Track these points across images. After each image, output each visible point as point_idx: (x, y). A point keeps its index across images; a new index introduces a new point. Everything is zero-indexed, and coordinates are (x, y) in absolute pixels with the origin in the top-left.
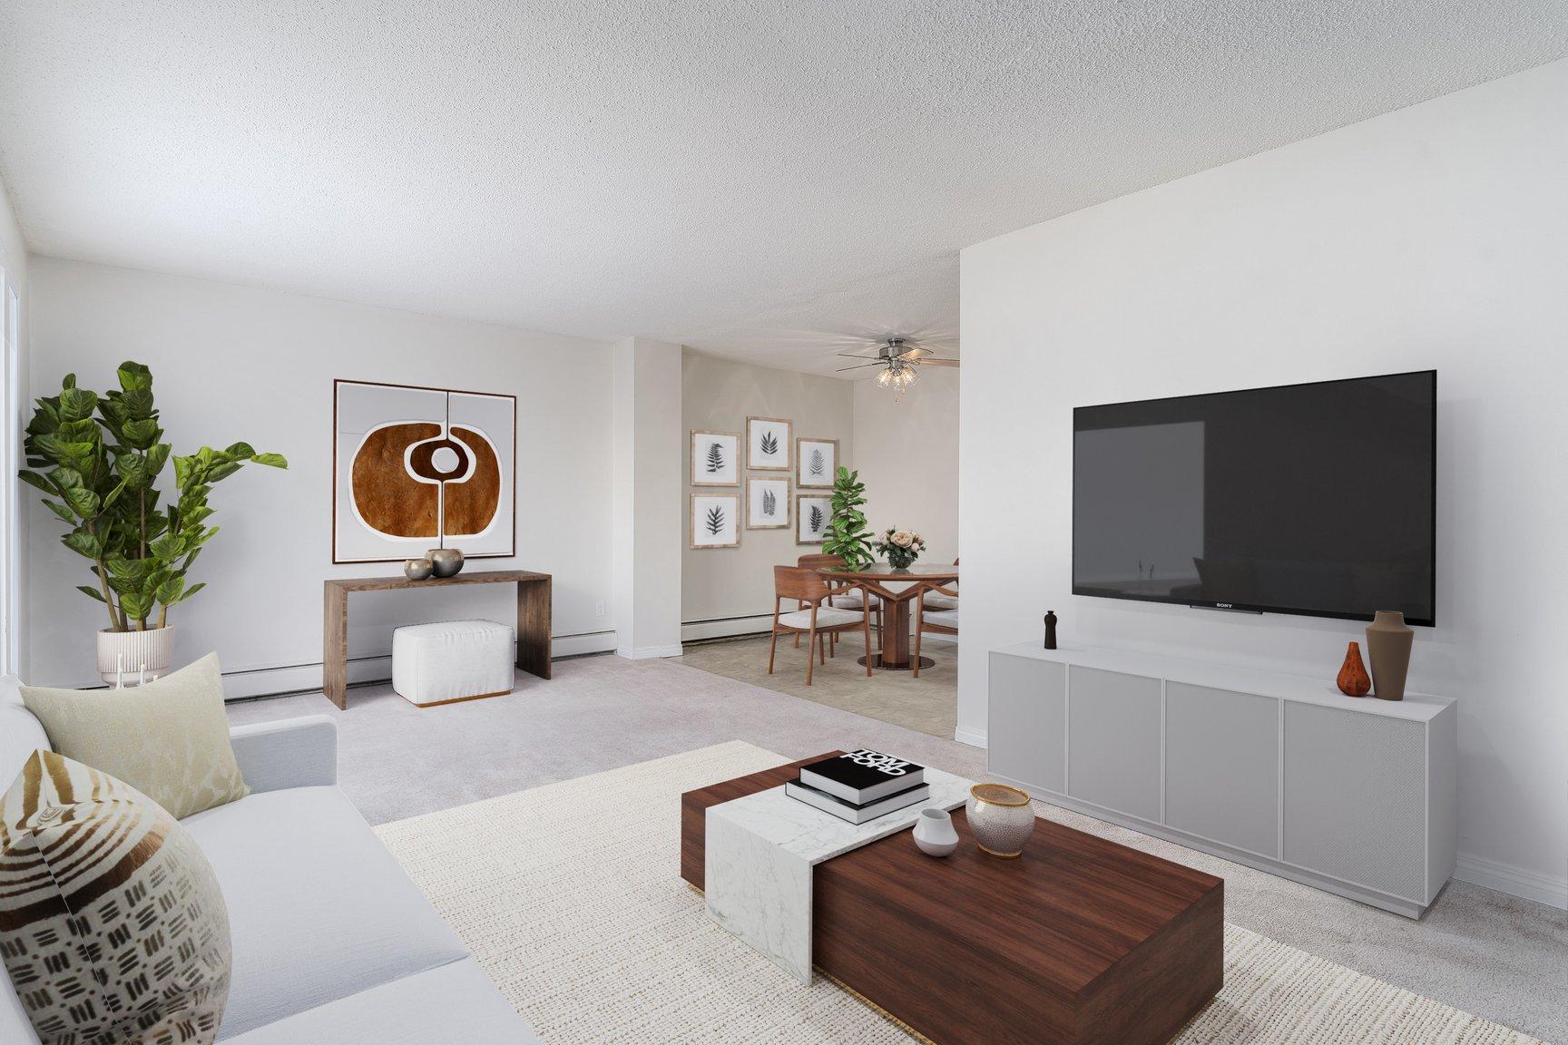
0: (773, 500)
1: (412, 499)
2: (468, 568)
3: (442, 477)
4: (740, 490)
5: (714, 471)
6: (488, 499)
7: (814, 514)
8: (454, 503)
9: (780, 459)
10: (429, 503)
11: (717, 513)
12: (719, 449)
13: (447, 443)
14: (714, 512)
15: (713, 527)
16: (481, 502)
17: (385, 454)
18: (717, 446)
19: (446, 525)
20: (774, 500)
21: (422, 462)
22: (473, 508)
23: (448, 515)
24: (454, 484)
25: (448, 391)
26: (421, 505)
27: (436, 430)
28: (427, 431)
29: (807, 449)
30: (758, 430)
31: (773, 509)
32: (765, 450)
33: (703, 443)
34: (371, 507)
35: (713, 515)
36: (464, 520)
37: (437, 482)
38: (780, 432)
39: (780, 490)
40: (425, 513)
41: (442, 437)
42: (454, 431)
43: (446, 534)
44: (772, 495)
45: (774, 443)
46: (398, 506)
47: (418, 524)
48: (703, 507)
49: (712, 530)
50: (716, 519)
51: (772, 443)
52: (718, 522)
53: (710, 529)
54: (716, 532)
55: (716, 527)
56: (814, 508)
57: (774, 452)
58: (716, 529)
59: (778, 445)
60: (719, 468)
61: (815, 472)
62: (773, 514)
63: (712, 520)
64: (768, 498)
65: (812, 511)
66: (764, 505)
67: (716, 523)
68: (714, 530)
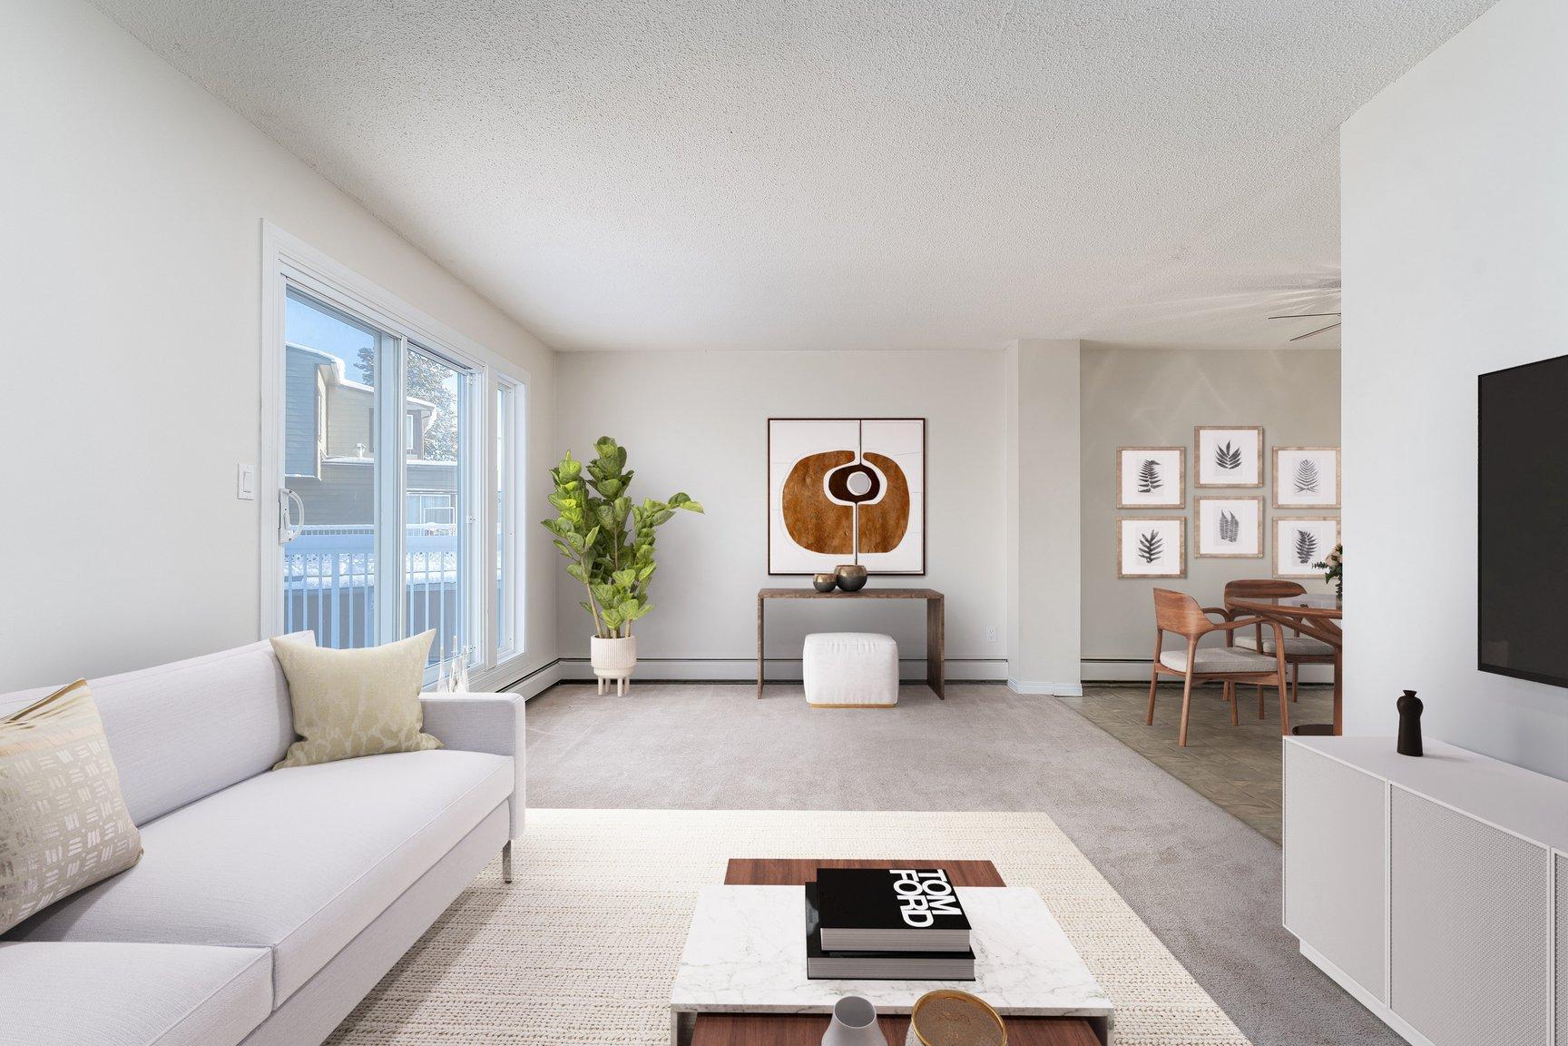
0: (1235, 523)
1: (830, 520)
3: (856, 499)
4: (1185, 514)
5: (1148, 491)
6: (898, 519)
7: (1303, 541)
8: (867, 523)
9: (1248, 472)
10: (845, 523)
11: (1152, 539)
12: (1155, 466)
13: (860, 468)
14: (1149, 538)
15: (1147, 555)
16: (892, 522)
17: (808, 480)
18: (1153, 463)
19: (860, 543)
20: (1237, 523)
21: (839, 487)
22: (884, 527)
23: (862, 534)
24: (868, 506)
25: (861, 419)
26: (838, 524)
27: (850, 456)
28: (843, 458)
29: (1288, 463)
30: (1210, 442)
31: (1236, 535)
32: (1222, 463)
33: (1132, 462)
34: (797, 527)
35: (1147, 540)
36: (876, 539)
37: (852, 504)
38: (1247, 443)
39: (1247, 513)
40: (841, 533)
41: (856, 462)
42: (867, 456)
43: (860, 552)
44: (1233, 517)
45: (1236, 455)
46: (819, 528)
47: (836, 542)
48: (1133, 532)
49: (1147, 558)
50: (1151, 545)
51: (1233, 455)
52: (1154, 549)
53: (1144, 556)
54: (1151, 560)
55: (1151, 555)
56: (1302, 534)
57: (1236, 466)
58: (1152, 557)
59: (1242, 458)
60: (1154, 487)
61: (1302, 489)
62: (1235, 540)
63: (1145, 546)
64: (1227, 522)
65: (1298, 536)
66: (1222, 530)
67: (1151, 550)
68: (1150, 558)
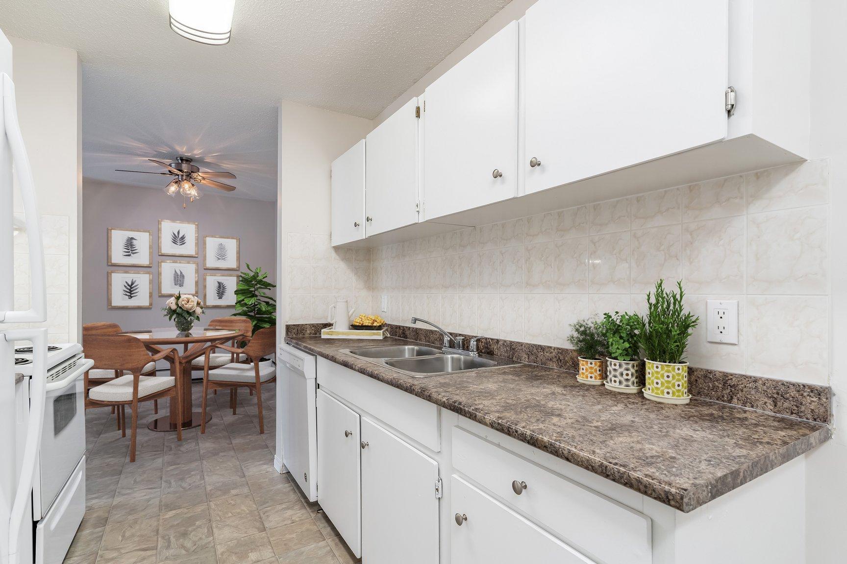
4: (152, 269)
5: (129, 255)
7: (219, 287)
9: (189, 248)
11: (132, 284)
12: (134, 241)
15: (128, 294)
18: (132, 238)
20: (183, 276)
29: (212, 244)
30: (167, 229)
31: (183, 283)
32: (175, 242)
33: (118, 238)
35: (129, 285)
38: (189, 231)
39: (189, 270)
44: (181, 273)
45: (183, 238)
48: (119, 281)
49: (128, 296)
50: (131, 288)
51: (181, 238)
52: (133, 291)
53: (126, 295)
54: (132, 297)
55: (131, 294)
56: (219, 283)
57: (183, 244)
58: (132, 295)
59: (187, 240)
60: (133, 253)
61: (219, 259)
62: (182, 286)
63: (128, 289)
64: (178, 275)
65: (217, 285)
66: (175, 280)
67: (132, 291)
68: (130, 296)
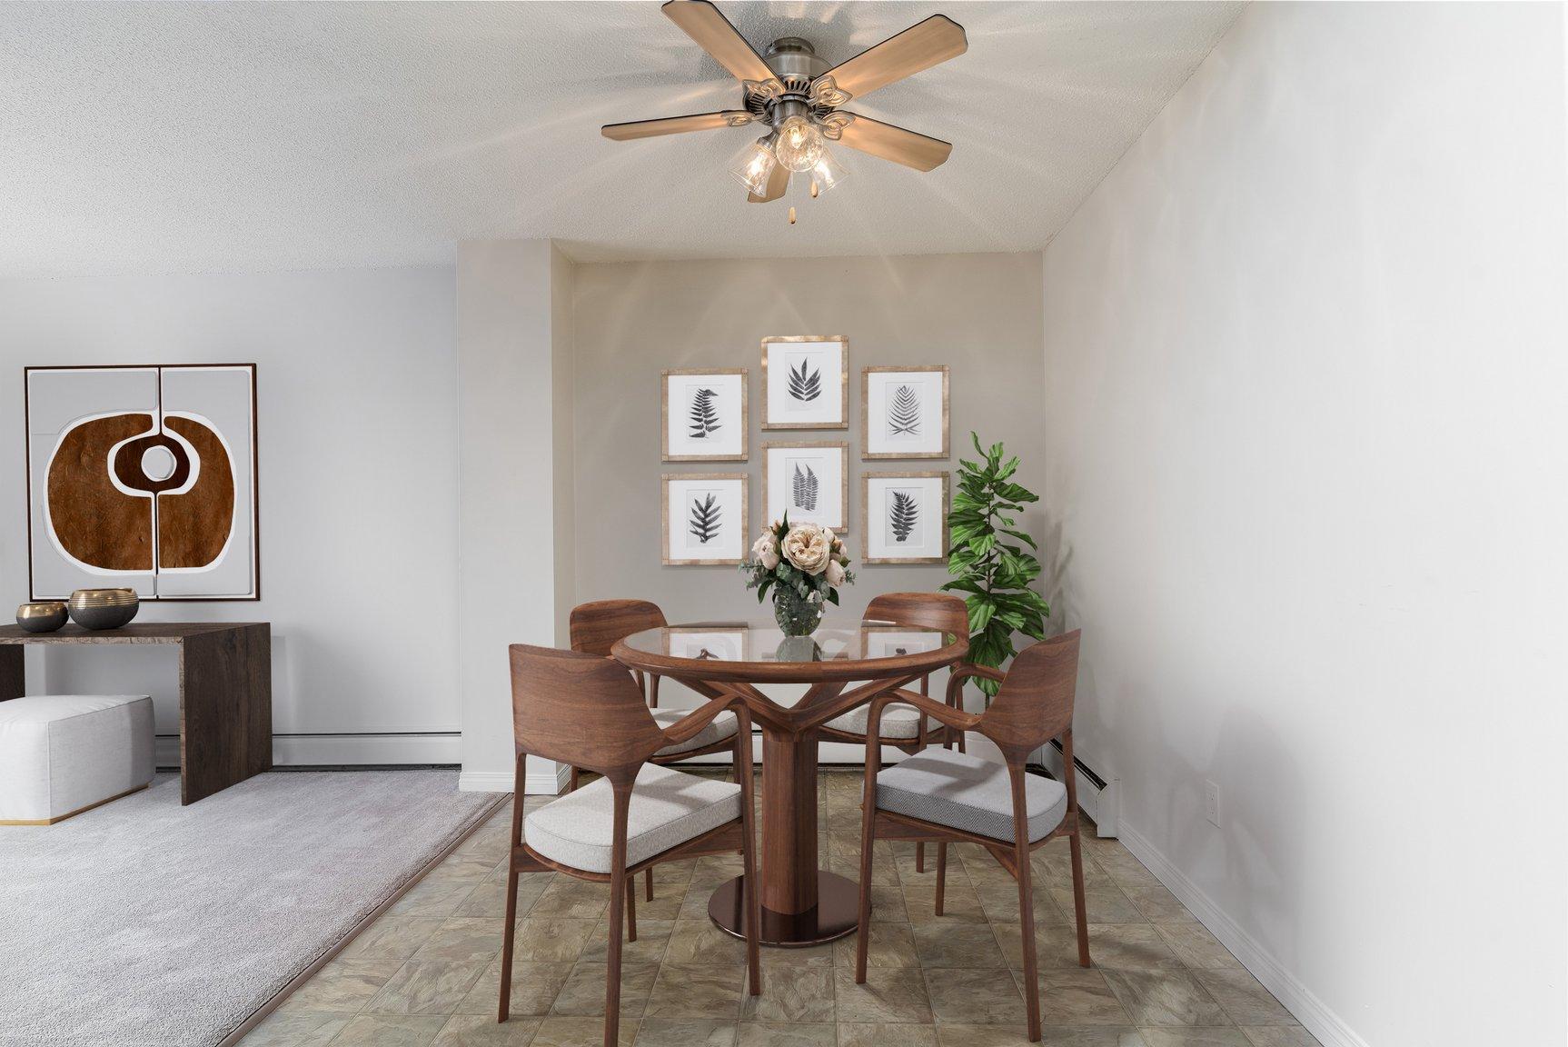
0: (813, 481)
1: (118, 518)
2: (144, 616)
3: (155, 487)
4: (748, 466)
5: (701, 435)
6: (217, 515)
7: (899, 508)
8: (172, 522)
9: (828, 408)
10: (139, 523)
11: (708, 506)
12: (711, 398)
13: (161, 440)
14: (704, 506)
15: (701, 531)
16: (208, 521)
17: (85, 459)
18: (708, 393)
19: (162, 553)
20: (816, 483)
21: (130, 469)
22: (197, 529)
23: (164, 539)
24: (171, 497)
25: (159, 367)
26: (130, 525)
27: (146, 422)
28: (135, 425)
29: (882, 387)
30: (782, 358)
31: (814, 499)
32: (796, 393)
33: (681, 391)
34: (70, 529)
35: (701, 509)
36: (185, 547)
37: (149, 494)
38: (827, 359)
39: (828, 464)
40: (134, 537)
41: (154, 432)
42: (170, 422)
43: (163, 566)
44: (810, 473)
45: (814, 380)
46: (102, 530)
47: (127, 552)
48: (683, 496)
49: (701, 535)
50: (707, 516)
51: (811, 379)
52: (710, 522)
53: (696, 533)
54: (707, 538)
55: (707, 530)
56: (899, 497)
57: (815, 396)
58: (708, 534)
59: (823, 385)
60: (710, 430)
61: (899, 430)
62: (813, 507)
63: (699, 518)
64: (802, 480)
65: (893, 501)
66: (796, 492)
67: (707, 524)
68: (704, 535)
